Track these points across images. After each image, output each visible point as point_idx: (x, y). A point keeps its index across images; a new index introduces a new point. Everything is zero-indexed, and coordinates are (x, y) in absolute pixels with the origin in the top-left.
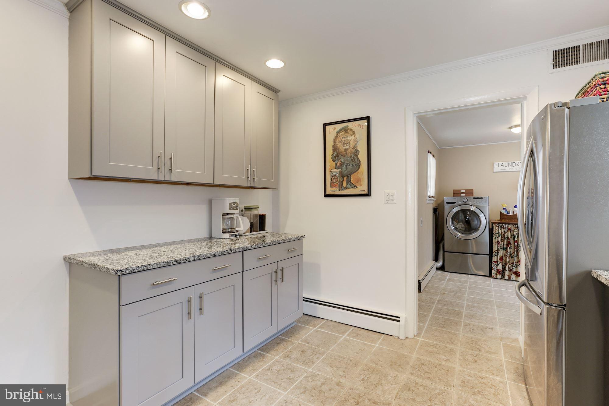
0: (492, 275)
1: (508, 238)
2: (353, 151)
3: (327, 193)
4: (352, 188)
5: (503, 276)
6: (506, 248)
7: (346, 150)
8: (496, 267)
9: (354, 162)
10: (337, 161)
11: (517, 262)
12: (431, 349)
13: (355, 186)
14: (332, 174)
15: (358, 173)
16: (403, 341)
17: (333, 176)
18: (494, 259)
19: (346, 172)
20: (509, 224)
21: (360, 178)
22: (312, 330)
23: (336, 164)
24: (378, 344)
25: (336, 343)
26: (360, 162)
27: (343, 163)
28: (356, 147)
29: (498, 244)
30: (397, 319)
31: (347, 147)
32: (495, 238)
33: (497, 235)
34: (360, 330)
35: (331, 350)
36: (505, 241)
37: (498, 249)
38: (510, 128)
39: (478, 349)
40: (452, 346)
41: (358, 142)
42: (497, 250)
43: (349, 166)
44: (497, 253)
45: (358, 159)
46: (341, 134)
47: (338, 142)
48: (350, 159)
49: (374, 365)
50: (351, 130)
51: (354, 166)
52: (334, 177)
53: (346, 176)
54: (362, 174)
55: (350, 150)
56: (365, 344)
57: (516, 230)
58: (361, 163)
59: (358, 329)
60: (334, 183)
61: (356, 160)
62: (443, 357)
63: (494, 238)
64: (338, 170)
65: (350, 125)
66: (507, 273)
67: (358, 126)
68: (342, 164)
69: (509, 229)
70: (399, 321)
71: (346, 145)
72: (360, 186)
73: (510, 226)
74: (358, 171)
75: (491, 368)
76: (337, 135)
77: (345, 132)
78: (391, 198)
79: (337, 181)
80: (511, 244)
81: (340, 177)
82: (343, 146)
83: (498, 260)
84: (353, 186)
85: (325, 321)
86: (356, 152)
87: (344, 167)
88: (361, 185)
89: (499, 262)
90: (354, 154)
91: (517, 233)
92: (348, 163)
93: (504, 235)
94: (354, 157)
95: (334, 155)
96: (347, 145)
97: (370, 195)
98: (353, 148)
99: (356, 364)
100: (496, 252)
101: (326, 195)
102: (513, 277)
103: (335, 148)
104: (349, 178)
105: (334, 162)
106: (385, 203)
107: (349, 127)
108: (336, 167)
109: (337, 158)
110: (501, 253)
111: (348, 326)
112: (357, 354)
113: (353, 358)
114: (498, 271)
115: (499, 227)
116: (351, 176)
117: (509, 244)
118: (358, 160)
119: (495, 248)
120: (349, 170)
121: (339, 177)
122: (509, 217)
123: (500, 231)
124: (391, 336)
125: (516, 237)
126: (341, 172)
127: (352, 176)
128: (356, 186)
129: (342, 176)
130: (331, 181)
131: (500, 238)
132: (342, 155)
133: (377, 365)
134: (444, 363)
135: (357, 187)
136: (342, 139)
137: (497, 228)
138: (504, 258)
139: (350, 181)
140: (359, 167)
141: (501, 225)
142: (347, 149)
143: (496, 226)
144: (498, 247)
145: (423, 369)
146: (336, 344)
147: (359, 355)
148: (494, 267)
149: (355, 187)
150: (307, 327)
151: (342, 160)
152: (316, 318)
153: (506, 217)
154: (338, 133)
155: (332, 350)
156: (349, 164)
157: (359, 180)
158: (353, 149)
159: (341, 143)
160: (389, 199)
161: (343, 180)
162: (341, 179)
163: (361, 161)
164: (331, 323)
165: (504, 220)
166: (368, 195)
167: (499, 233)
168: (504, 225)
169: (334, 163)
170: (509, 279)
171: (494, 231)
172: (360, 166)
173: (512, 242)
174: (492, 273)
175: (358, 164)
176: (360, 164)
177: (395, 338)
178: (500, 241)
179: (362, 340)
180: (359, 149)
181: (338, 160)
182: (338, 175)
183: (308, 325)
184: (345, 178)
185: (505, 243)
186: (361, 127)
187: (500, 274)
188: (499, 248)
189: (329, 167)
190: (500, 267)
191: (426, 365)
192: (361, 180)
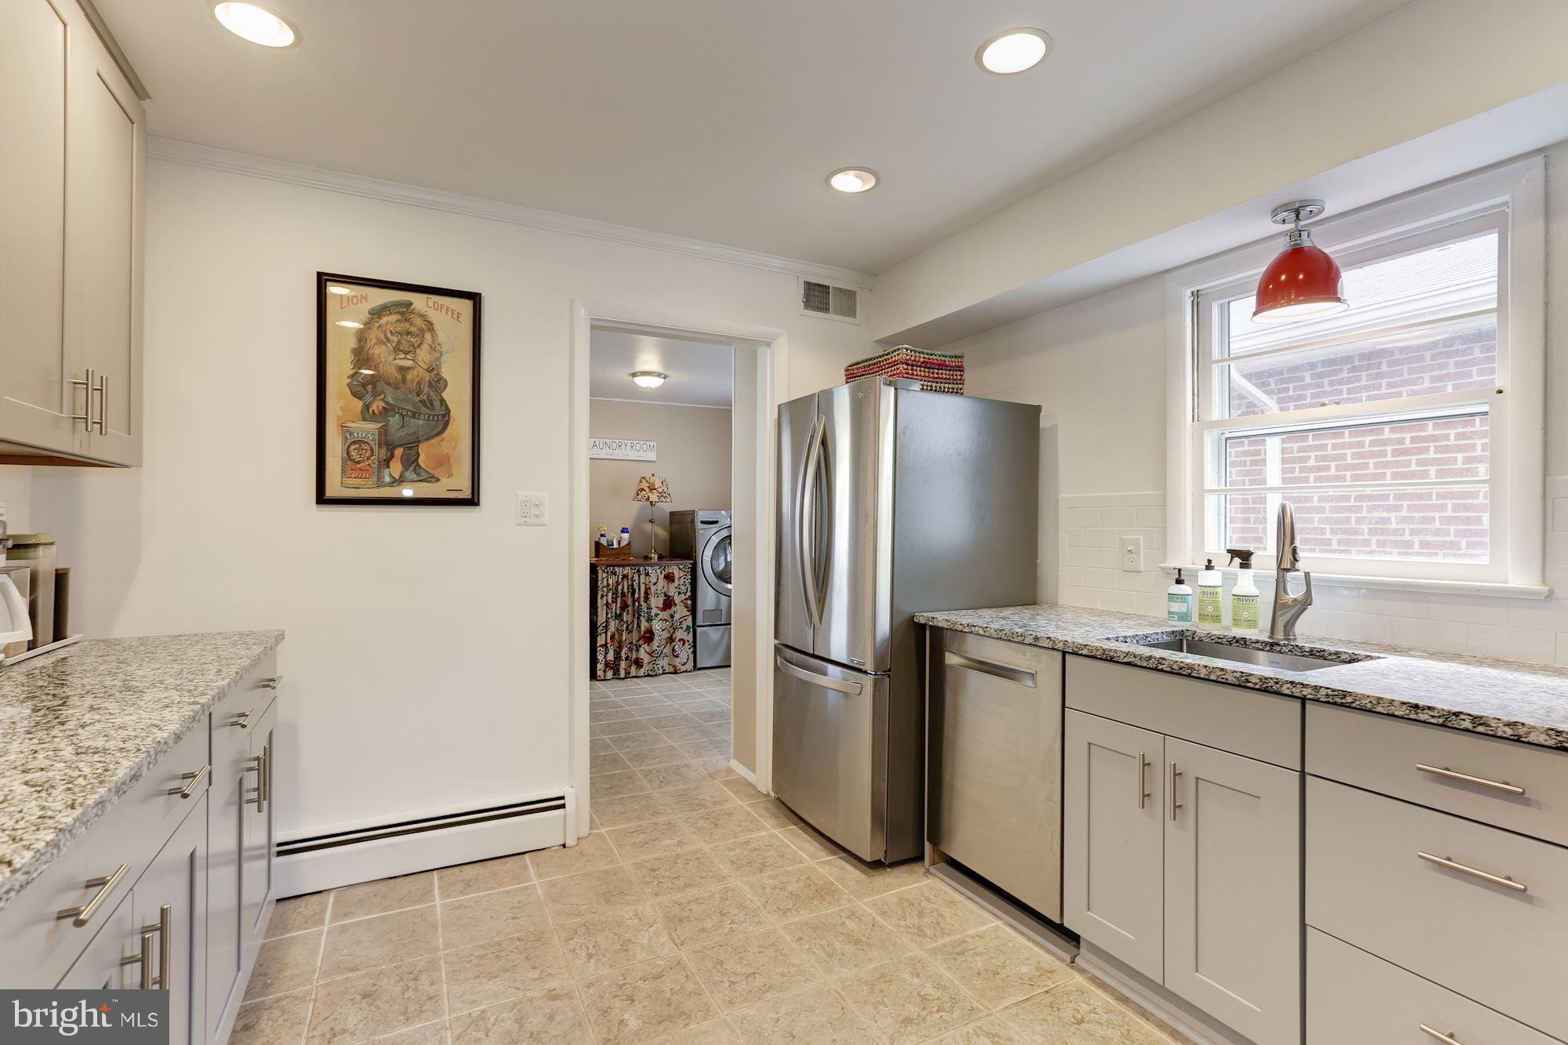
0: (596, 674)
1: (623, 595)
2: (427, 377)
3: (330, 492)
4: (420, 481)
5: (616, 672)
6: (621, 615)
7: (401, 369)
8: (605, 657)
9: (429, 408)
10: (368, 399)
11: (637, 638)
12: (640, 838)
13: (433, 477)
14: (351, 434)
15: (442, 441)
16: (577, 848)
17: (354, 443)
18: (601, 640)
19: (401, 433)
20: (624, 566)
21: (447, 454)
22: (322, 935)
23: (367, 407)
24: (535, 880)
25: (434, 926)
26: (448, 411)
27: (393, 407)
28: (438, 366)
29: (607, 607)
30: (556, 804)
31: (408, 363)
32: (602, 596)
33: (605, 589)
34: (461, 872)
35: (441, 947)
36: (619, 599)
37: (607, 618)
38: (634, 375)
39: (699, 805)
40: (662, 819)
41: (443, 356)
42: (607, 621)
43: (414, 417)
44: (606, 626)
45: (443, 401)
46: (384, 320)
47: (374, 341)
48: (417, 399)
49: (578, 919)
50: (421, 316)
51: (428, 420)
52: (357, 446)
53: (400, 446)
54: (454, 444)
55: (415, 372)
56: (508, 892)
57: (636, 578)
58: (451, 414)
59: (452, 870)
60: (358, 463)
61: (437, 404)
62: (669, 842)
63: (599, 596)
64: (372, 427)
65: (419, 301)
66: (623, 664)
67: (444, 311)
68: (388, 410)
69: (625, 577)
70: (563, 806)
71: (403, 356)
72: (449, 477)
73: (627, 570)
74: (443, 435)
75: (743, 824)
76: (372, 319)
77: (399, 317)
78: (534, 511)
79: (368, 459)
80: (628, 606)
81: (380, 446)
82: (391, 358)
83: (609, 641)
84: (425, 476)
85: (332, 896)
86: (438, 381)
87: (394, 420)
88: (450, 475)
89: (609, 646)
90: (430, 385)
91: (637, 582)
92: (410, 407)
93: (616, 589)
94: (429, 395)
95: (360, 379)
96: (408, 357)
97: (476, 500)
98: (425, 367)
99: (540, 939)
100: (604, 625)
101: (322, 499)
102: (633, 671)
103: (361, 357)
104: (413, 451)
105: (360, 398)
106: (518, 525)
107: (412, 307)
108: (366, 414)
109: (369, 388)
110: (613, 625)
111: (419, 875)
112: (517, 921)
113: (516, 931)
114: (607, 665)
115: (608, 573)
116: (418, 446)
117: (624, 607)
118: (442, 404)
119: (601, 619)
120: (412, 430)
121: (376, 448)
122: (614, 552)
123: (610, 582)
124: (544, 851)
125: (637, 591)
126: (384, 432)
127: (423, 449)
128: (436, 475)
129: (387, 443)
130: (345, 455)
131: (610, 594)
132: (389, 384)
133: (583, 915)
134: (679, 850)
135: (438, 480)
136: (389, 335)
137: (605, 575)
138: (617, 636)
139: (417, 460)
140: (446, 425)
141: (611, 568)
142: (408, 368)
143: (604, 571)
144: (607, 614)
145: (663, 877)
146: (440, 929)
147: (522, 919)
148: (600, 657)
149: (432, 479)
150: (293, 938)
151: (390, 398)
152: (293, 901)
153: (608, 552)
154: (377, 313)
155: (447, 946)
156: (414, 414)
157: (444, 462)
158: (427, 370)
159: (384, 347)
160: (529, 514)
161: (392, 456)
162: (384, 453)
163: (450, 407)
164: (360, 892)
165: (604, 559)
166: (472, 501)
167: (608, 585)
168: (617, 569)
169: (359, 404)
170: (628, 676)
171: (599, 582)
172: (448, 421)
173: (630, 602)
174: (598, 669)
175: (443, 416)
176: (449, 415)
177: (556, 850)
178: (610, 601)
179: (493, 888)
180: (445, 373)
181: (375, 395)
182: (373, 440)
183: (288, 932)
184: (399, 452)
185: (618, 605)
186: (455, 316)
187: (611, 668)
188: (609, 616)
189: (341, 414)
190: (611, 656)
191: (659, 868)
192: (451, 461)
